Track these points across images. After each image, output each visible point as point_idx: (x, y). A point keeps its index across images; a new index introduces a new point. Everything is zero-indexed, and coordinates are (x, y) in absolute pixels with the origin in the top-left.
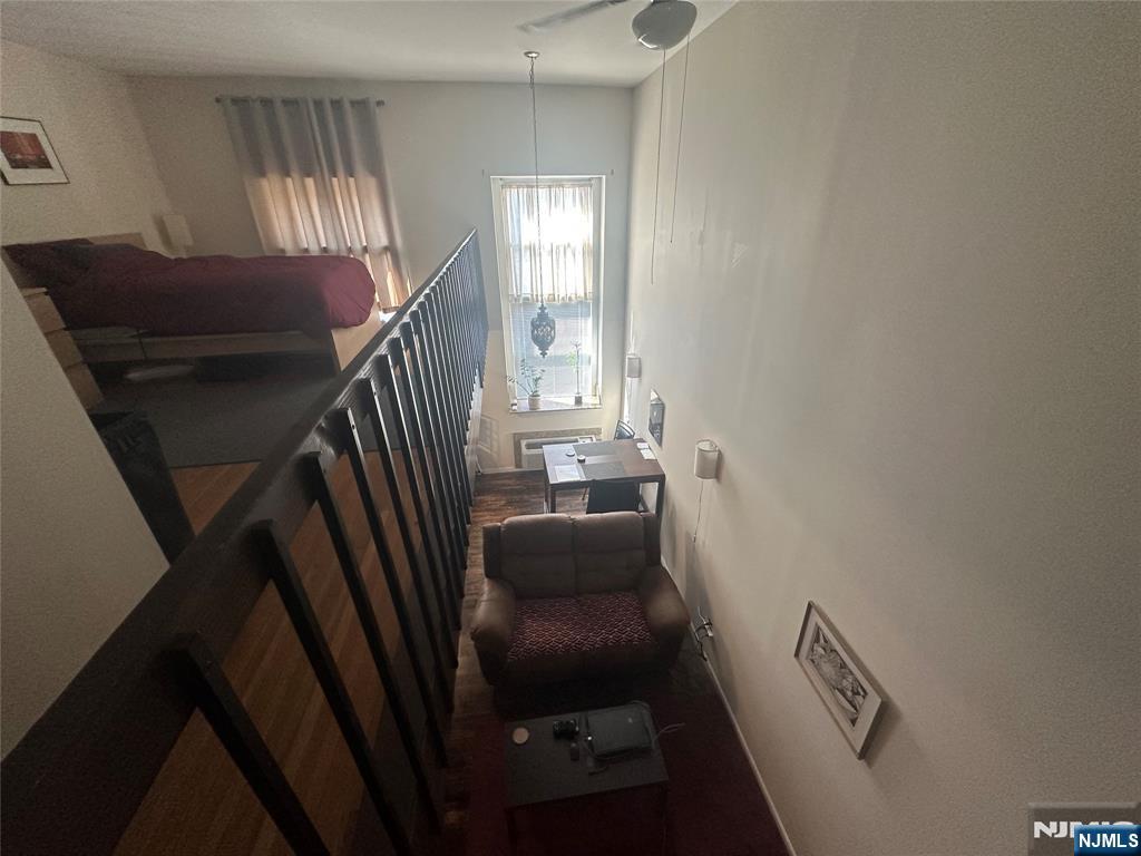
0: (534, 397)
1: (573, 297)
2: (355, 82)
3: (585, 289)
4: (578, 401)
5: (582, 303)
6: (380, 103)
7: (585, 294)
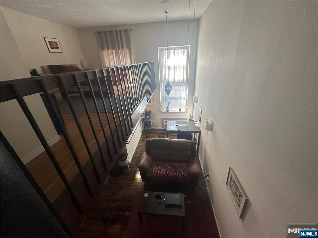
0: (168, 108)
1: (180, 80)
2: (124, 25)
3: (184, 78)
4: (180, 110)
5: (183, 82)
6: (130, 30)
7: (184, 80)
